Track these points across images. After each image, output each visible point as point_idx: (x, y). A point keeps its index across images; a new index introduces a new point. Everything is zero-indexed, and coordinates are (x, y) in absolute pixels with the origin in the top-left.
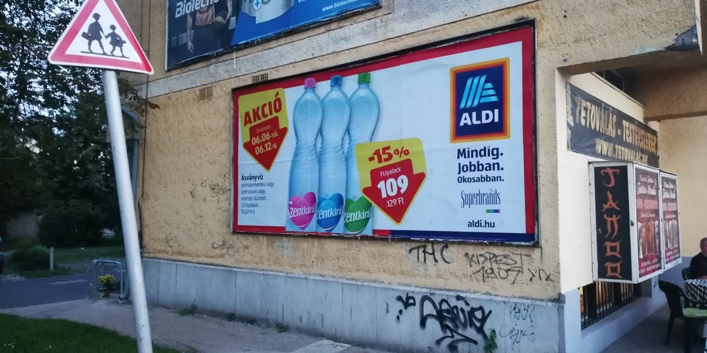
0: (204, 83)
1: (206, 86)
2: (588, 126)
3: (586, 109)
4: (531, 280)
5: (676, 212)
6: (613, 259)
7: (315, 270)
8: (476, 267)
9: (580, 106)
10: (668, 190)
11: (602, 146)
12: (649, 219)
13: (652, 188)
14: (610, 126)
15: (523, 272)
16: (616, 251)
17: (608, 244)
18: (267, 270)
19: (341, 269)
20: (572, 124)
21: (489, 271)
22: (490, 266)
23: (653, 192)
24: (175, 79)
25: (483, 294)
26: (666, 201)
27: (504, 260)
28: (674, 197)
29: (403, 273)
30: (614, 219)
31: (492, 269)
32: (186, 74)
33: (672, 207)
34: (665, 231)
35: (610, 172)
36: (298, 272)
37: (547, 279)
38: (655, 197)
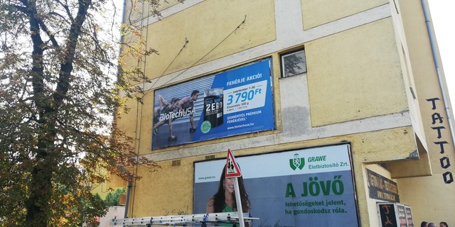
1: (176, 160)
2: (374, 186)
10: (408, 214)
13: (403, 213)
14: (381, 184)
20: (369, 186)
23: (404, 216)
24: (157, 155)
28: (411, 217)
32: (164, 152)
33: (411, 222)
35: (386, 207)
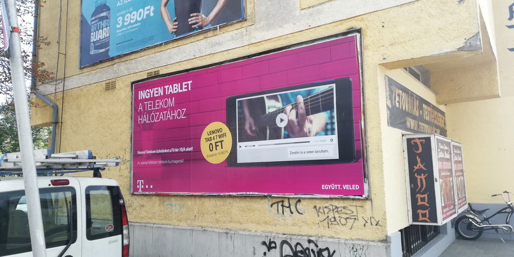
0: (109, 78)
1: (111, 81)
2: (401, 108)
3: (399, 95)
4: (365, 226)
5: (462, 171)
6: (423, 207)
7: (197, 223)
8: (323, 217)
9: (395, 93)
10: (456, 154)
11: (411, 123)
12: (446, 176)
13: (447, 153)
14: (415, 108)
15: (358, 220)
16: (425, 201)
17: (419, 196)
18: (158, 224)
19: (217, 221)
20: (390, 107)
21: (333, 220)
22: (333, 216)
23: (448, 156)
24: (86, 75)
25: (328, 237)
26: (456, 162)
27: (344, 211)
28: (460, 160)
29: (266, 223)
30: (423, 177)
31: (334, 218)
32: (95, 71)
33: (459, 167)
34: (457, 185)
35: (418, 142)
36: (184, 225)
37: (376, 225)
38: (449, 160)
